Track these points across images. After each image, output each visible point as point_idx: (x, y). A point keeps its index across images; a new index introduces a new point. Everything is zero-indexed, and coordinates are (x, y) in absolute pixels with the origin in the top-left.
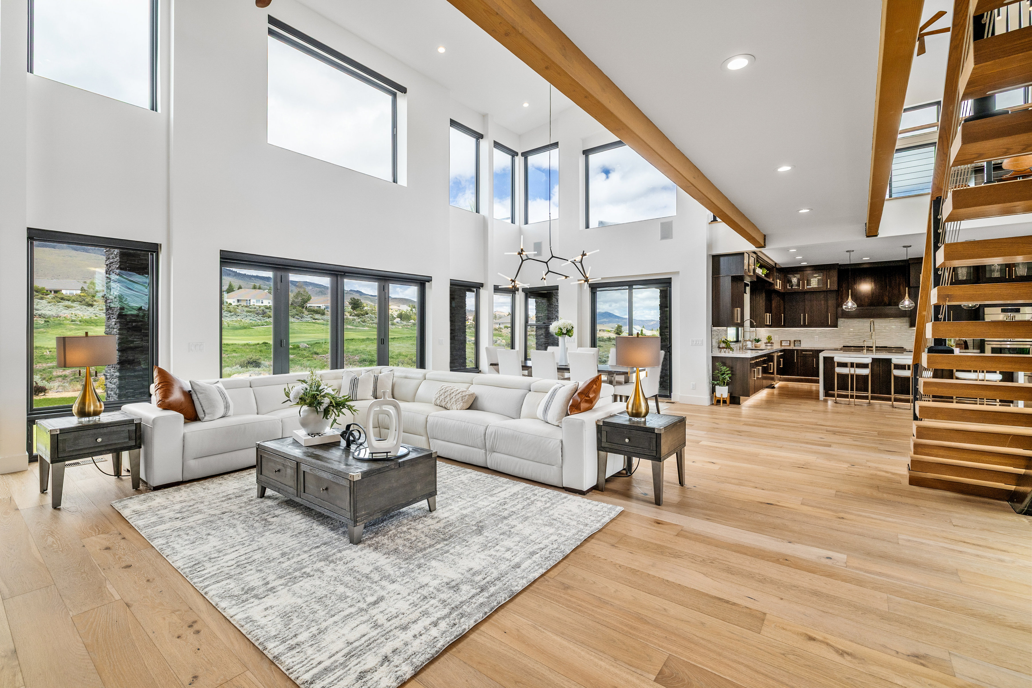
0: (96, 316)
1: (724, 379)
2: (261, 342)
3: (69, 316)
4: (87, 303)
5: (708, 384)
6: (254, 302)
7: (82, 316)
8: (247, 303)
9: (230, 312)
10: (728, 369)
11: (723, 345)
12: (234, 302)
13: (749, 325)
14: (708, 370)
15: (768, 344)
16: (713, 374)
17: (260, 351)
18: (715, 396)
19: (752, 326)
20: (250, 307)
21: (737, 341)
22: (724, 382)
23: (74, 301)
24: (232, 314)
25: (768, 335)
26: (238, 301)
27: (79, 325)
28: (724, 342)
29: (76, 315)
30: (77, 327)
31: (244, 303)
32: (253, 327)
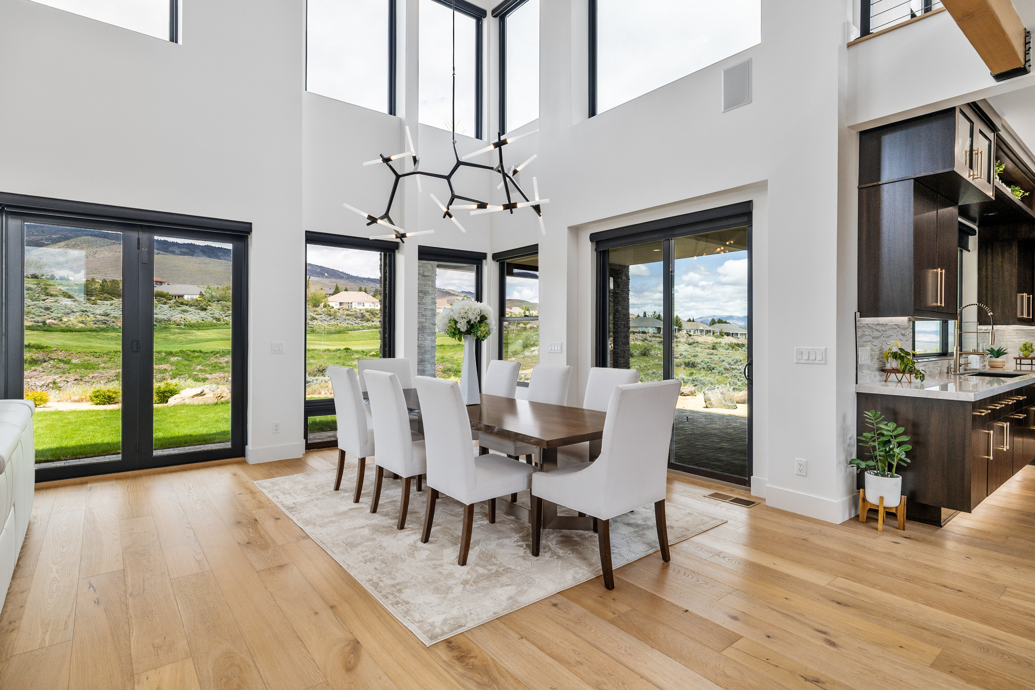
0: (203, 320)
1: (889, 455)
2: (342, 348)
3: (178, 319)
4: (201, 307)
5: (843, 466)
6: (355, 305)
7: (190, 320)
8: (349, 306)
9: (330, 315)
10: (901, 430)
11: (893, 364)
12: (336, 305)
13: (975, 319)
14: (843, 430)
15: (1024, 361)
16: (858, 441)
17: (339, 358)
18: (864, 500)
19: (982, 319)
20: (351, 310)
21: (944, 353)
22: (890, 466)
23: (191, 306)
24: (332, 317)
25: (1023, 340)
26: (341, 304)
27: (183, 329)
28: (895, 356)
29: (185, 319)
30: (181, 331)
31: (345, 306)
32: (348, 332)
